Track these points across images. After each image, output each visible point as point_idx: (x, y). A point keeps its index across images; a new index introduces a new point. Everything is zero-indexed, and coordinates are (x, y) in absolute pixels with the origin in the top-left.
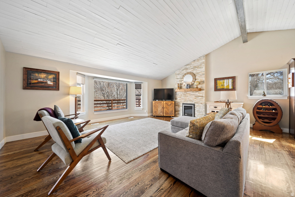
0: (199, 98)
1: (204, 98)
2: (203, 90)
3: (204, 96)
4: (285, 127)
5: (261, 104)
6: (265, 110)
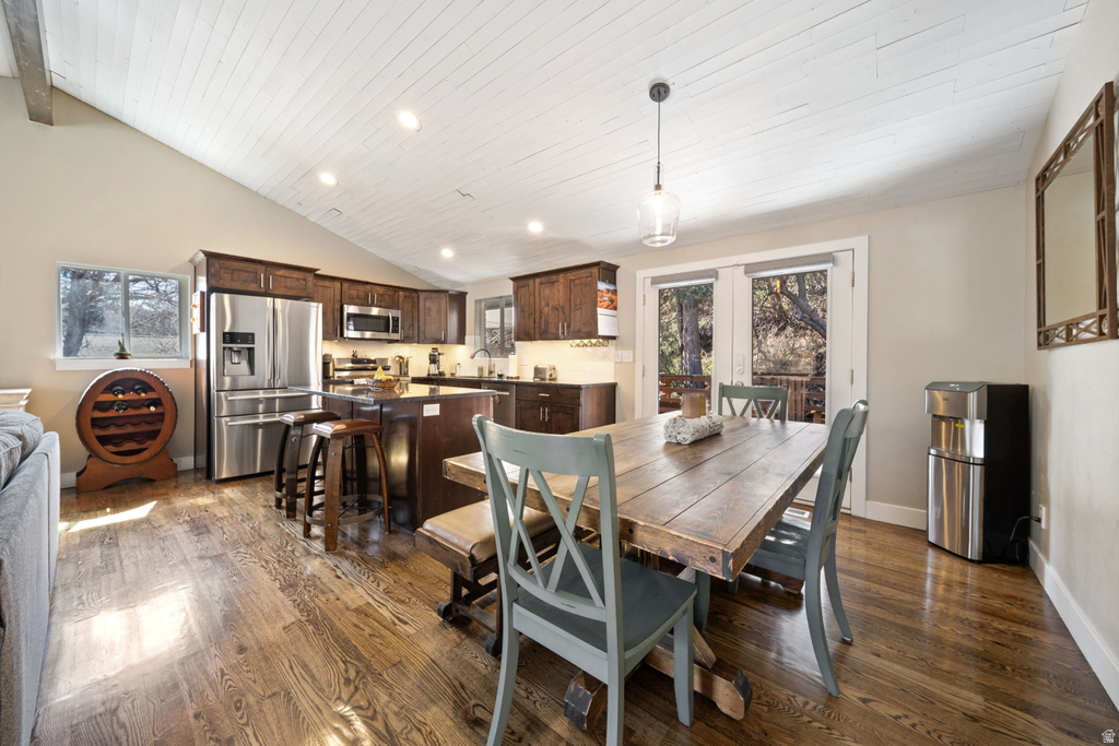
4: (183, 455)
5: (109, 389)
6: (125, 410)
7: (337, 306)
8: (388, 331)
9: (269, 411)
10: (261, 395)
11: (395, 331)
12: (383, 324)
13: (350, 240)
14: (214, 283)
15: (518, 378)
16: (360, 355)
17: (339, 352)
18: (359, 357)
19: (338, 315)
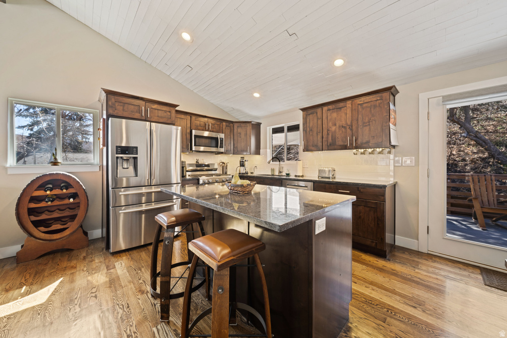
4: (95, 228)
5: (42, 187)
6: (52, 201)
7: (188, 131)
8: (218, 147)
9: (149, 202)
10: (144, 190)
11: (221, 147)
12: (215, 142)
13: (195, 91)
14: (111, 112)
15: (302, 176)
16: (200, 162)
17: (190, 160)
18: (200, 163)
19: (188, 136)
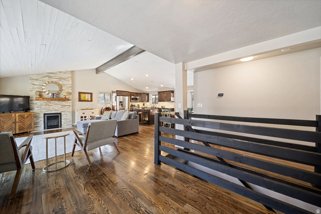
0: (66, 107)
1: (71, 107)
2: (70, 100)
3: (71, 105)
7: (130, 97)
11: (138, 100)
14: (117, 95)
16: (133, 104)
17: (130, 104)
